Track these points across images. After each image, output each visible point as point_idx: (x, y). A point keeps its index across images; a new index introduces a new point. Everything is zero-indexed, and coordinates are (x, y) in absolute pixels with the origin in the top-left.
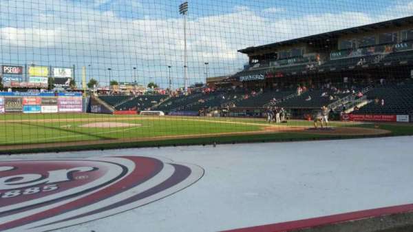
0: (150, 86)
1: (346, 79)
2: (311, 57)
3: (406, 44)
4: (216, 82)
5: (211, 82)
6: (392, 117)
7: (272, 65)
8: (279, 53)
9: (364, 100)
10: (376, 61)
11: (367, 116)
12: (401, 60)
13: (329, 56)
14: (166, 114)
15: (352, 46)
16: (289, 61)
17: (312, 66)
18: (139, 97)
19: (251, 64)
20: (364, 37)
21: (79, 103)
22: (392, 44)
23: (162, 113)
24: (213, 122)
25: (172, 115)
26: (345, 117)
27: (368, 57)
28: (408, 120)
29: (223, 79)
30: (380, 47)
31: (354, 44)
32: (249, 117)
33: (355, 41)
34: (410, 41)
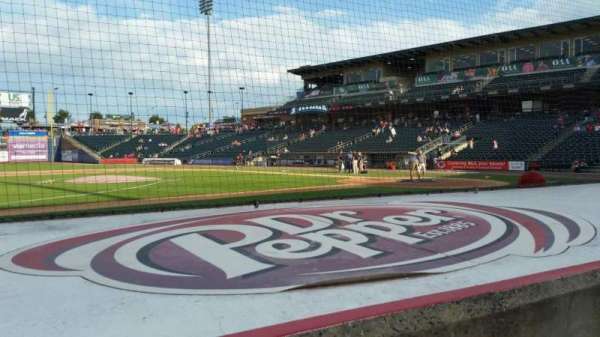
0: (153, 120)
2: (390, 82)
3: (515, 67)
4: (256, 115)
5: (248, 115)
6: (502, 164)
7: (337, 92)
8: (346, 76)
9: (463, 141)
10: (478, 89)
11: (469, 163)
12: (511, 87)
13: (414, 82)
14: (184, 162)
15: (444, 68)
16: (360, 87)
18: (139, 137)
19: (307, 90)
20: (461, 56)
21: (43, 146)
22: (498, 65)
23: (178, 162)
24: (256, 172)
25: (193, 164)
26: (441, 164)
27: (467, 84)
28: (523, 168)
29: (269, 111)
30: (482, 69)
31: (447, 65)
32: (309, 166)
33: (448, 61)
34: (520, 62)
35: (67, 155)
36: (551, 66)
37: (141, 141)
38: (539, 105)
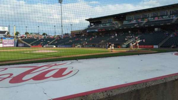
1: (130, 32)
2: (116, 23)
3: (152, 18)
6: (152, 46)
7: (100, 26)
8: (103, 21)
9: (139, 40)
10: (142, 25)
11: (142, 46)
12: (152, 24)
13: (123, 23)
14: (56, 47)
16: (107, 24)
17: (117, 26)
19: (91, 25)
20: (136, 15)
21: (13, 42)
22: (147, 18)
24: (78, 49)
25: (59, 47)
26: (134, 46)
27: (138, 23)
28: (158, 47)
29: (80, 31)
30: (143, 19)
31: (132, 18)
33: (133, 17)
34: (154, 17)
35: (20, 45)
36: (163, 18)
37: (42, 40)
38: (160, 29)
